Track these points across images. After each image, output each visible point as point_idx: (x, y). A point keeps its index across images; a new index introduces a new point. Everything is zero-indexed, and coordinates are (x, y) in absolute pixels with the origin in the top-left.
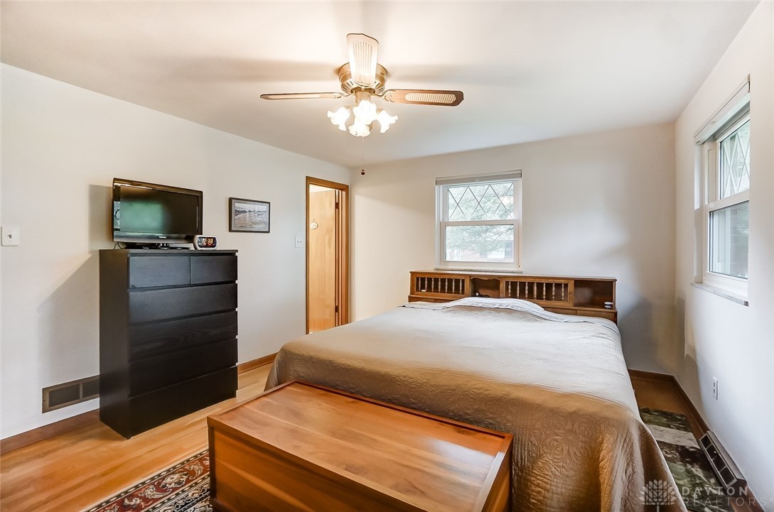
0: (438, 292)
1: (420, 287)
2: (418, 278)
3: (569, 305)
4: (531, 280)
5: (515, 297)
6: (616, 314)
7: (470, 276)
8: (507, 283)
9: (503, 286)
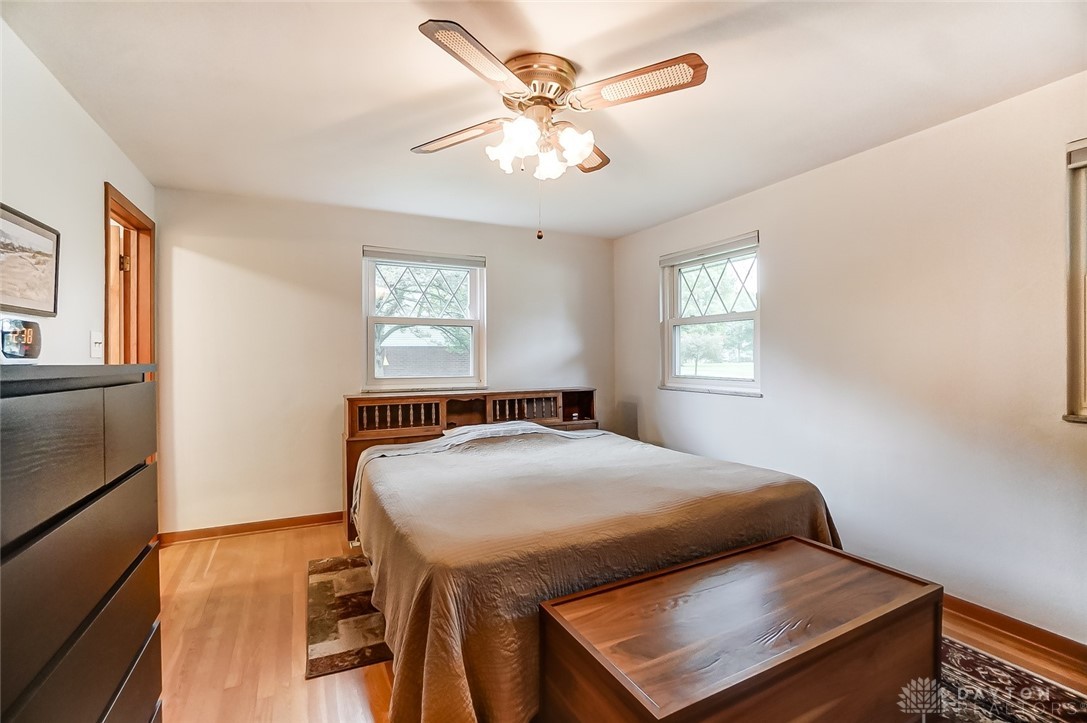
0: (398, 426)
1: (365, 421)
2: (361, 409)
3: (559, 420)
4: (520, 397)
5: (515, 420)
6: (597, 424)
7: (446, 397)
8: (495, 402)
9: (489, 407)
